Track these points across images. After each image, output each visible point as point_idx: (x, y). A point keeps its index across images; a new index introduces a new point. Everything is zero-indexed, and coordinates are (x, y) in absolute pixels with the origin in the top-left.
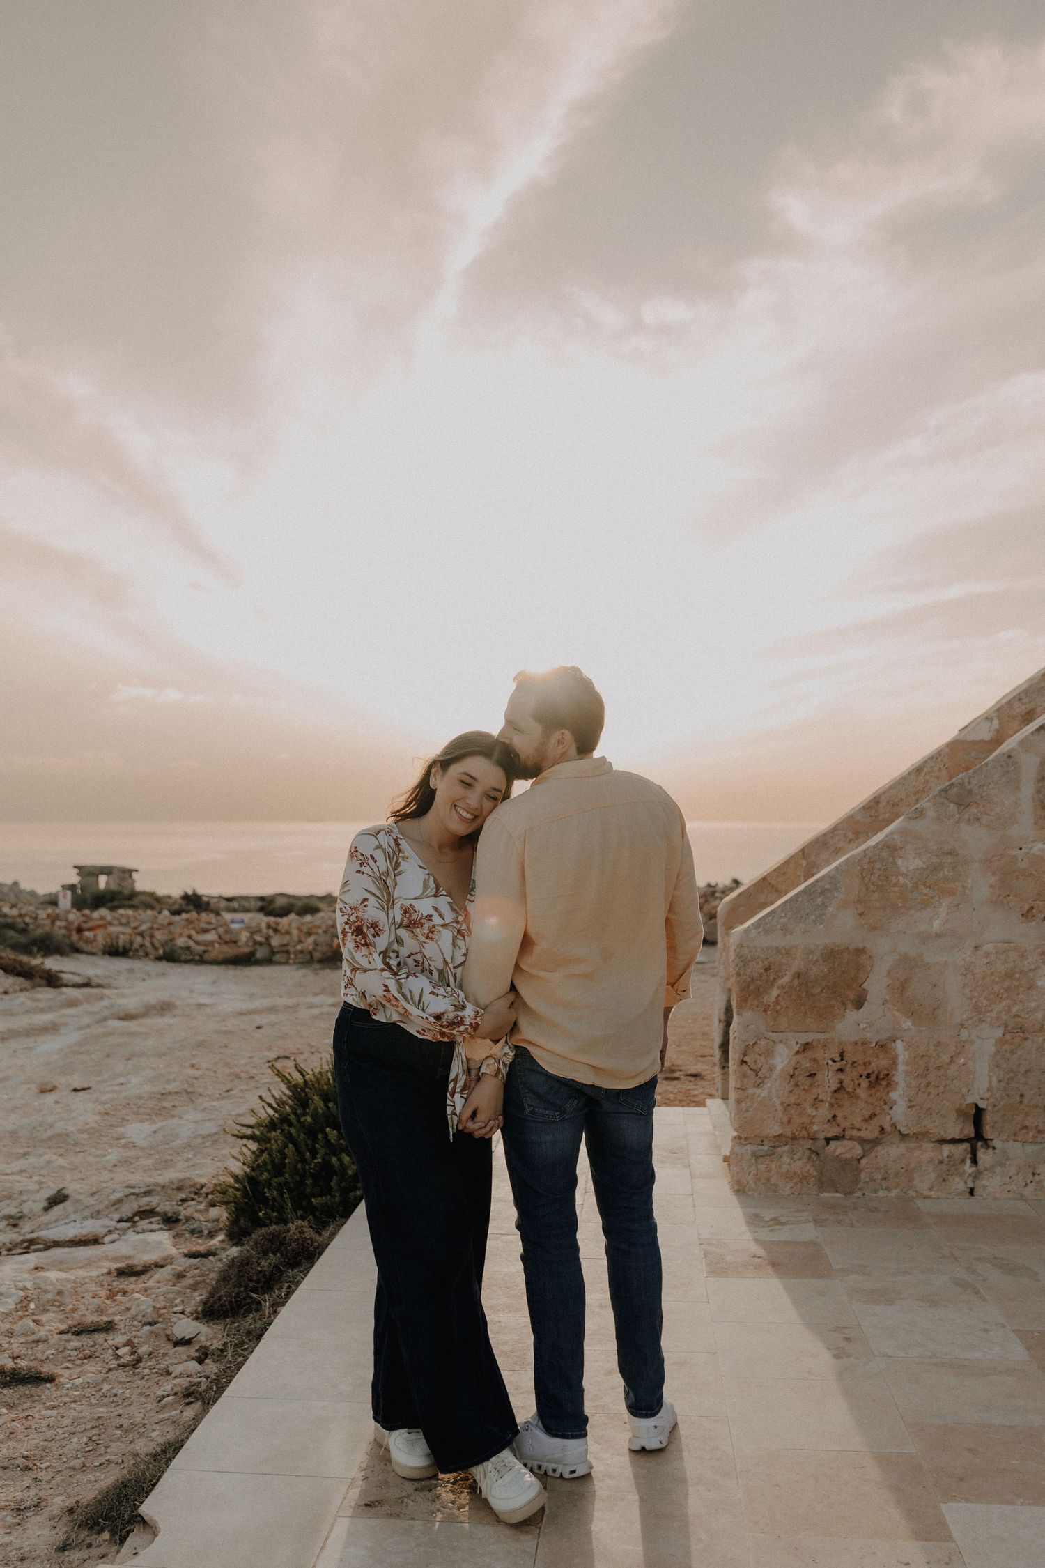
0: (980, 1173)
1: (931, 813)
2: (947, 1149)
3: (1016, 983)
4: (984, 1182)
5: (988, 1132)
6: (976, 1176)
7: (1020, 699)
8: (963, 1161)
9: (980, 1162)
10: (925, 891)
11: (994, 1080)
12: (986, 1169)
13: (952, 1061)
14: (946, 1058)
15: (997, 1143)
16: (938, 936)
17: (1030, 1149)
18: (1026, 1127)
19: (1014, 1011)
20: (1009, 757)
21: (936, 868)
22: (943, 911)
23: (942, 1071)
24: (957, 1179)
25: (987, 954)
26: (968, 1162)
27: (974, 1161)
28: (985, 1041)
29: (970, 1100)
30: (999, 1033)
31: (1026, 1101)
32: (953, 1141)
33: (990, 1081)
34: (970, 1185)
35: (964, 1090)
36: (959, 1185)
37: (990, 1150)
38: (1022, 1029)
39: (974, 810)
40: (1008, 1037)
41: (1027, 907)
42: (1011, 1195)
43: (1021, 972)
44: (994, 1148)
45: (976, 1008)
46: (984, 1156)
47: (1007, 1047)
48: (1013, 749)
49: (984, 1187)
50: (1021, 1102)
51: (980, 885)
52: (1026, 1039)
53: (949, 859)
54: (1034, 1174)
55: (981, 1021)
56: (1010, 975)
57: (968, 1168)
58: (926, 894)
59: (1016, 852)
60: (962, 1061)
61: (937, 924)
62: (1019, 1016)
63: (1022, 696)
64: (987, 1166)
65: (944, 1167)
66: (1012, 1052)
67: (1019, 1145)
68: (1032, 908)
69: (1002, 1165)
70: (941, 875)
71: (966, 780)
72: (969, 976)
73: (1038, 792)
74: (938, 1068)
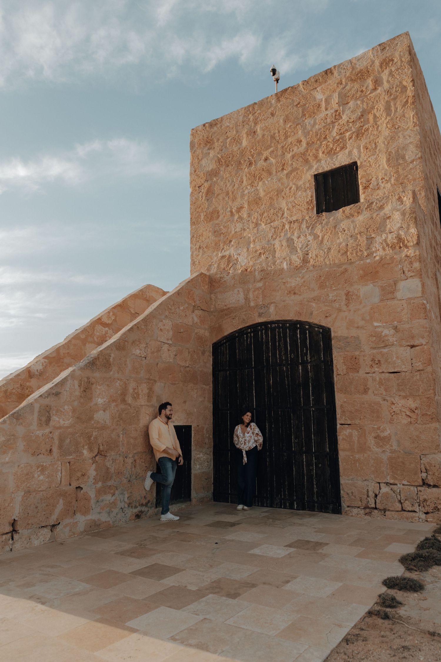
0: (14, 542)
1: (8, 422)
2: (4, 537)
3: (29, 476)
4: (15, 545)
5: (18, 528)
6: (12, 544)
7: (4, 386)
8: (9, 540)
9: (14, 539)
10: (5, 448)
11: (21, 509)
12: (16, 541)
13: (8, 505)
14: (7, 505)
15: (20, 531)
16: (7, 463)
17: (29, 531)
18: (29, 524)
19: (28, 486)
20: (32, 404)
21: (8, 440)
22: (10, 455)
23: (5, 509)
24: (7, 546)
25: (22, 468)
26: (11, 539)
27: (13, 539)
28: (19, 497)
29: (13, 518)
30: (23, 493)
31: (29, 515)
32: (7, 533)
33: (20, 510)
34: (11, 548)
35: (12, 515)
36: (7, 548)
37: (18, 534)
38: (29, 492)
39: (21, 421)
40: (26, 494)
41: (34, 451)
42: (23, 548)
43: (31, 473)
44: (19, 533)
45: (17, 486)
46: (16, 536)
47: (25, 498)
48: (32, 402)
49: (15, 547)
50: (28, 516)
51: (21, 445)
52: (30, 494)
53: (13, 437)
54: (30, 539)
55: (18, 490)
56: (27, 474)
57: (11, 542)
58: (5, 449)
59: (32, 434)
60: (12, 505)
61: (7, 459)
62: (29, 487)
63: (5, 385)
64: (17, 539)
65: (3, 543)
66: (27, 499)
67: (26, 530)
68: (35, 452)
69: (21, 538)
70: (10, 443)
71: (19, 411)
72: (16, 476)
73: (39, 415)
74: (4, 509)
